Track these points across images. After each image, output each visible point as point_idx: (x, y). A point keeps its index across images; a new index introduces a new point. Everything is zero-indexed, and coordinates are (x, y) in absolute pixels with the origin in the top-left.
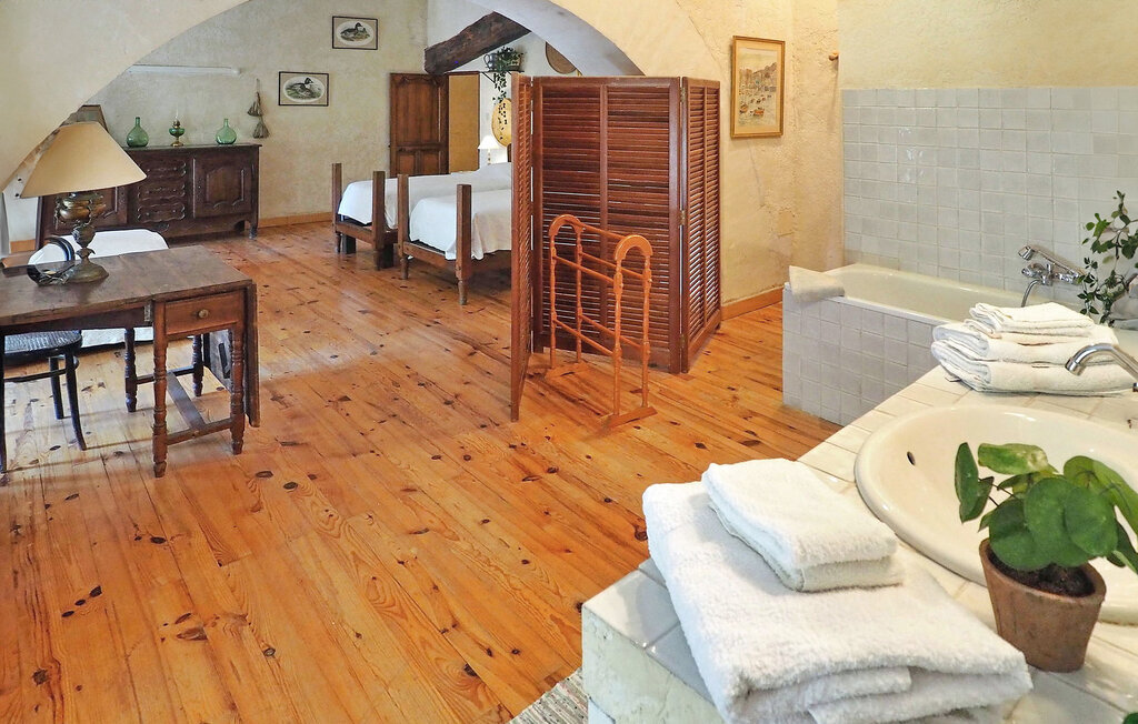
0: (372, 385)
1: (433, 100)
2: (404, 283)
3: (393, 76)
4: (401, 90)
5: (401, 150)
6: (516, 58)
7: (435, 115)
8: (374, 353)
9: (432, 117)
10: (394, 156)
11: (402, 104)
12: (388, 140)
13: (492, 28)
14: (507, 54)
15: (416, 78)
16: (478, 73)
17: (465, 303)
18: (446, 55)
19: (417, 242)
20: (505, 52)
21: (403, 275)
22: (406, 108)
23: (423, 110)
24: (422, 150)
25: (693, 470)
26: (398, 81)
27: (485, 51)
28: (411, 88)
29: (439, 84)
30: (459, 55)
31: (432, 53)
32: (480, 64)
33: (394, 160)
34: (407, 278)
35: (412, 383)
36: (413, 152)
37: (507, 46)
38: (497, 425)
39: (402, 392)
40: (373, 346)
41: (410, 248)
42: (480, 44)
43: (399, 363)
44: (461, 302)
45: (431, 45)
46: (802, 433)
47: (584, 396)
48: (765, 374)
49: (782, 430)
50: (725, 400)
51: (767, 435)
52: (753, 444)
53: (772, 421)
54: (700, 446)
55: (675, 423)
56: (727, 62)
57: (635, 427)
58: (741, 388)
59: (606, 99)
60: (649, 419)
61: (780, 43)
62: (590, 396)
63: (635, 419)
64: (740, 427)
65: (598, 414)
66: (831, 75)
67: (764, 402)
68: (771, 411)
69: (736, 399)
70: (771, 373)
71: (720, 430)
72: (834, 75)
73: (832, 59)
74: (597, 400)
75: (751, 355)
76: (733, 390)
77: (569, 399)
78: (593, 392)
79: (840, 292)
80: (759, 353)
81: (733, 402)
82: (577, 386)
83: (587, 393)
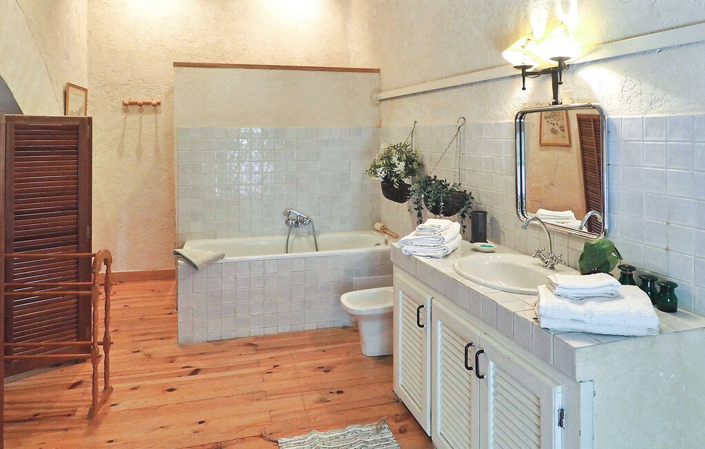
25: (189, 403)
46: (210, 353)
47: (34, 412)
48: (143, 335)
49: (199, 357)
50: (143, 360)
51: (197, 364)
52: (196, 372)
53: (186, 355)
54: (171, 390)
55: (135, 389)
56: (62, 103)
57: (112, 406)
58: (141, 349)
59: (13, 136)
60: (113, 396)
61: (86, 90)
62: (39, 408)
63: (104, 401)
64: (178, 368)
65: (69, 415)
66: (120, 116)
67: (166, 348)
68: (179, 351)
69: (149, 356)
70: (145, 332)
71: (167, 376)
72: (124, 116)
73: (126, 105)
74: (51, 408)
75: (116, 328)
76: (138, 352)
77: (25, 421)
78: (36, 405)
79: (222, 256)
80: (118, 324)
81: (150, 358)
82: (15, 409)
83: (34, 408)
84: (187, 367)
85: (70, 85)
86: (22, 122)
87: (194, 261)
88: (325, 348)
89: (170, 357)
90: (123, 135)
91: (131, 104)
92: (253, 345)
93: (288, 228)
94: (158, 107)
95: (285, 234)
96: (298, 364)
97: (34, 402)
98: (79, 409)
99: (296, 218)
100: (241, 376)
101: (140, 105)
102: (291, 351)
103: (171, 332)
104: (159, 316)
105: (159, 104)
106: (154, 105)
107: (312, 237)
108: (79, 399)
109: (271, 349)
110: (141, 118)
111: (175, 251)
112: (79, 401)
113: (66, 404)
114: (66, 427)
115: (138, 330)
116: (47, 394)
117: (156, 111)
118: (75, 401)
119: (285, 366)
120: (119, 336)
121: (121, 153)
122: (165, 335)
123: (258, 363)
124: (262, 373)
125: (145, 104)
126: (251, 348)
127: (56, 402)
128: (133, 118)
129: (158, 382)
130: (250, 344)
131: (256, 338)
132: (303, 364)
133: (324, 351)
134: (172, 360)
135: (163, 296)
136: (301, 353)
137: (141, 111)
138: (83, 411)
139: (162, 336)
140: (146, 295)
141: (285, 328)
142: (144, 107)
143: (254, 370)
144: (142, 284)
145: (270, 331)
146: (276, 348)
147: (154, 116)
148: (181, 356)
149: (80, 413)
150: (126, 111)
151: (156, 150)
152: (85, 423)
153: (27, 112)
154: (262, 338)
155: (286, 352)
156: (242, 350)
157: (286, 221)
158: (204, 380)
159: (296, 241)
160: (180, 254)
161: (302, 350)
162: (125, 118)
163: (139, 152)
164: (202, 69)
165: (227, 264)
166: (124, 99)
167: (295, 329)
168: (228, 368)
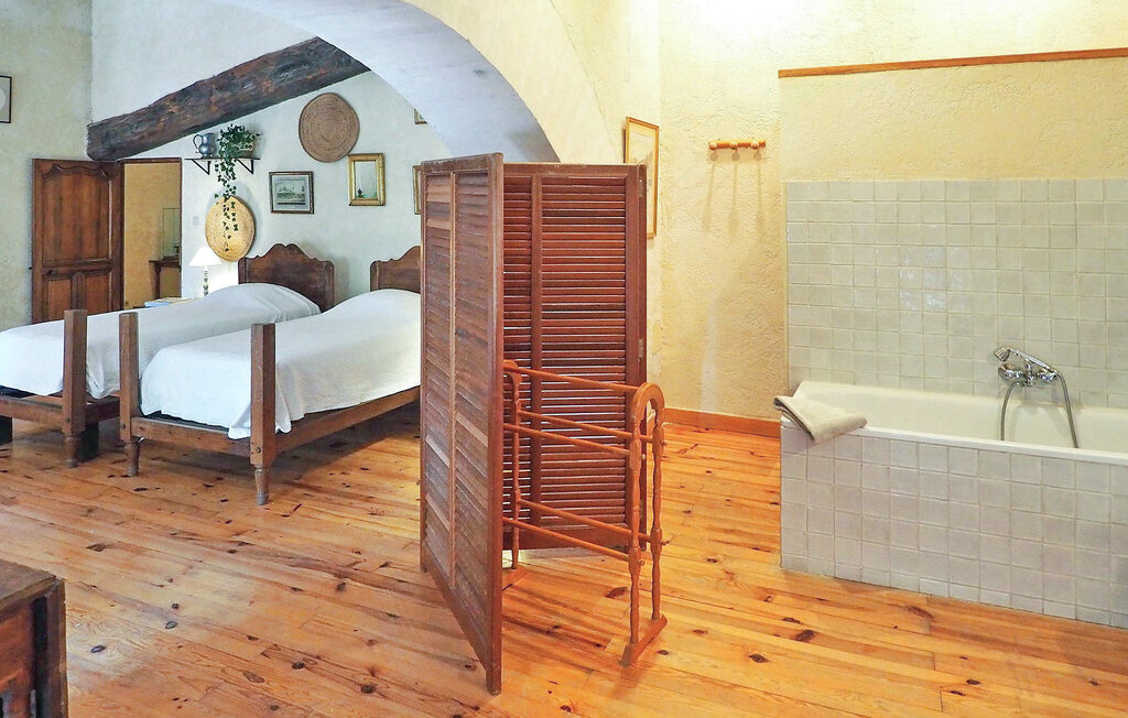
0: (210, 689)
1: (101, 198)
2: (133, 483)
3: (38, 164)
4: (51, 184)
5: (50, 272)
6: (249, 141)
7: (103, 220)
8: (172, 625)
9: (99, 224)
10: (39, 282)
11: (51, 203)
12: (30, 260)
13: (213, 99)
14: (236, 135)
15: (74, 166)
16: (178, 160)
17: (266, 501)
18: (129, 134)
19: (157, 415)
20: (233, 131)
21: (129, 469)
22: (58, 210)
23: (85, 211)
24: (84, 271)
25: (786, 701)
26: (46, 172)
27: (195, 129)
28: (66, 180)
29: (109, 176)
30: (152, 134)
31: (99, 132)
32: (185, 147)
33: (39, 290)
34: (137, 474)
35: (282, 669)
36: (70, 276)
37: (237, 123)
38: (477, 708)
39: (275, 690)
40: (160, 613)
41: (147, 427)
42: (189, 119)
43: (231, 632)
44: (260, 501)
45: (98, 118)
46: (839, 605)
47: (555, 620)
48: (726, 531)
49: (817, 607)
50: (721, 579)
51: (811, 621)
52: (806, 636)
53: (794, 595)
54: (758, 658)
55: (699, 632)
56: (620, 148)
57: (660, 652)
58: (720, 557)
59: (541, 194)
60: (665, 633)
61: (656, 128)
62: (563, 616)
63: (651, 640)
64: (774, 616)
65: (598, 645)
66: (706, 166)
67: (760, 570)
68: (780, 583)
69: (730, 574)
70: (731, 528)
71: (756, 626)
72: (711, 167)
73: (712, 148)
74: (578, 622)
75: (689, 508)
76: (715, 561)
77: (540, 631)
78: (561, 609)
79: (862, 423)
80: (693, 502)
81: (732, 579)
82: (532, 605)
83: (556, 613)
84: (792, 620)
85: (632, 120)
86: (551, 174)
87: (809, 424)
88: (1100, 675)
89: (766, 590)
90: (710, 196)
91: (720, 146)
92: (923, 613)
93: (1005, 386)
94: (762, 151)
95: (999, 396)
96: (1025, 696)
97: (559, 603)
98: (614, 640)
99: (1022, 366)
100: (895, 678)
101: (734, 148)
102: (1014, 658)
103: (772, 540)
104: (756, 504)
105: (763, 145)
106: (755, 148)
107: (1062, 411)
108: (616, 620)
109: (963, 635)
110: (736, 168)
111: (777, 400)
112: (615, 624)
113: (596, 623)
114: (589, 665)
115: (720, 520)
116: (576, 596)
117: (758, 157)
118: (610, 622)
119: (993, 689)
120: (691, 523)
121: (707, 224)
122: (762, 543)
123: (932, 660)
124: (941, 688)
125: (740, 145)
126: (917, 618)
127: (585, 613)
128: (725, 167)
129: (740, 633)
130: (917, 610)
131: (931, 600)
132: (1040, 699)
133: (1095, 684)
134: (767, 596)
135: (766, 467)
136: (1034, 668)
137: (735, 158)
138: (617, 646)
139: (754, 542)
140: (742, 460)
141: (995, 595)
142: (740, 150)
143: (923, 674)
144: (738, 439)
145: (961, 593)
146: (976, 638)
147: (754, 166)
148: (783, 593)
149: (613, 648)
150: (713, 158)
151: (760, 221)
152: (618, 670)
153: (565, 159)
154: (947, 604)
155: (997, 656)
156: (900, 617)
157: (1000, 369)
158: (820, 660)
159: (1024, 414)
160: (784, 406)
161: (1040, 663)
162: (713, 169)
163: (734, 223)
164: (828, 77)
165: (872, 439)
166: (711, 140)
167: (1021, 604)
168: (868, 650)
